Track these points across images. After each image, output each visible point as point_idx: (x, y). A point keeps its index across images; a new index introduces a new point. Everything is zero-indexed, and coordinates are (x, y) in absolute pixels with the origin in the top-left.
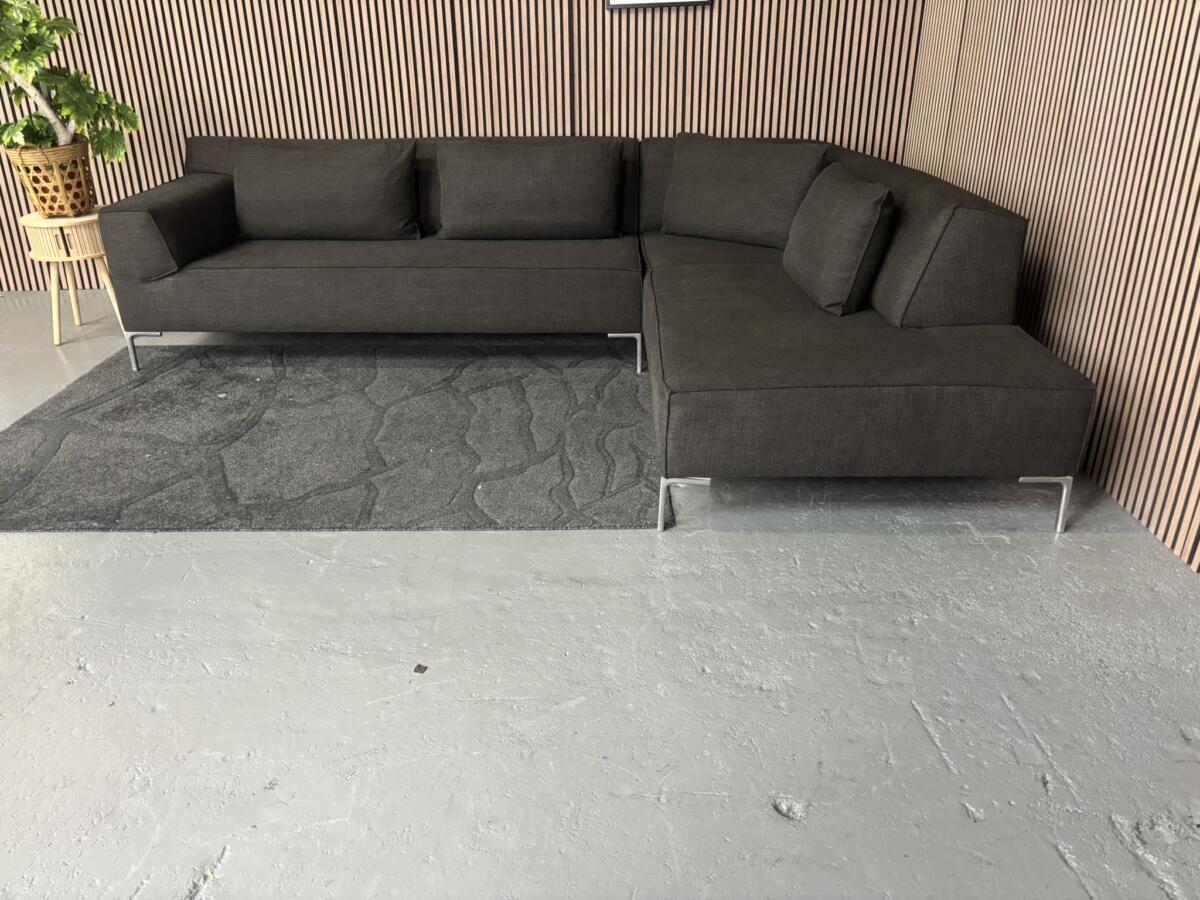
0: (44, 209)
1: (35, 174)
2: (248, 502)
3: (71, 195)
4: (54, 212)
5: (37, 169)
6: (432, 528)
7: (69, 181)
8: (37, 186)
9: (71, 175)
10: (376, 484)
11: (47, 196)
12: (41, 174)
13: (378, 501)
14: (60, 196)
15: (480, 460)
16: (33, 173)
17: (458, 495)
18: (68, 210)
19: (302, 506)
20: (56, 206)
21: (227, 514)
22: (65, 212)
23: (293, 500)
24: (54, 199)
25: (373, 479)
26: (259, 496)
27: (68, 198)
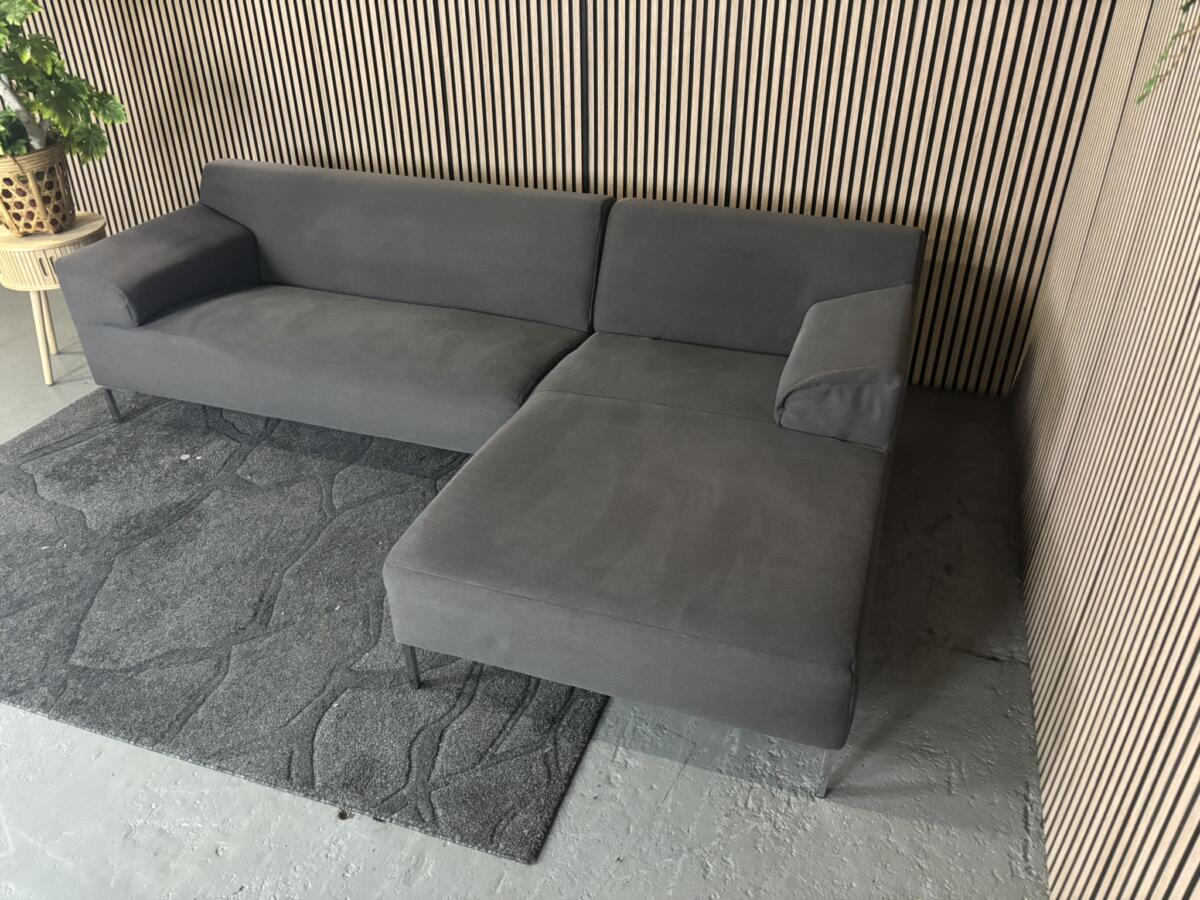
0: (18, 228)
3: (49, 210)
4: (30, 231)
5: (8, 181)
7: (47, 193)
8: (8, 200)
9: (50, 186)
11: (22, 212)
12: (14, 187)
14: (38, 211)
18: (47, 227)
20: (33, 223)
22: (44, 230)
24: (31, 215)
27: (47, 212)
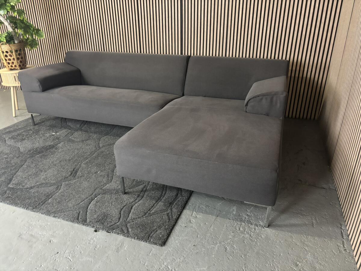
0: (9, 67)
1: (6, 54)
4: (13, 68)
5: (7, 52)
7: (18, 57)
8: (6, 58)
9: (19, 54)
11: (10, 62)
12: (8, 54)
14: (15, 62)
16: (5, 54)
18: (18, 67)
20: (13, 66)
22: (17, 68)
24: (13, 63)
27: (18, 62)
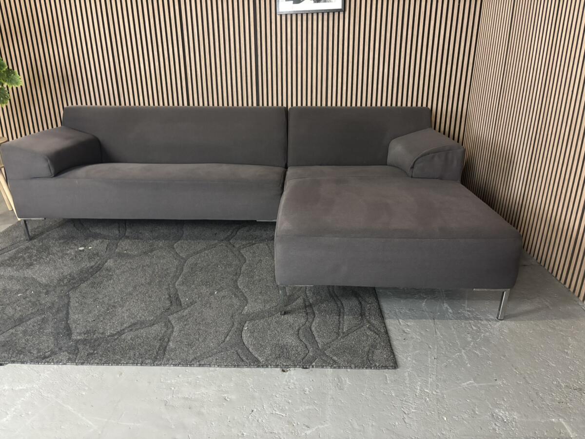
2: (79, 338)
6: (210, 365)
10: (173, 322)
13: (172, 338)
15: (247, 302)
17: (230, 334)
19: (117, 341)
21: (60, 349)
23: (112, 335)
25: (171, 317)
26: (88, 332)
